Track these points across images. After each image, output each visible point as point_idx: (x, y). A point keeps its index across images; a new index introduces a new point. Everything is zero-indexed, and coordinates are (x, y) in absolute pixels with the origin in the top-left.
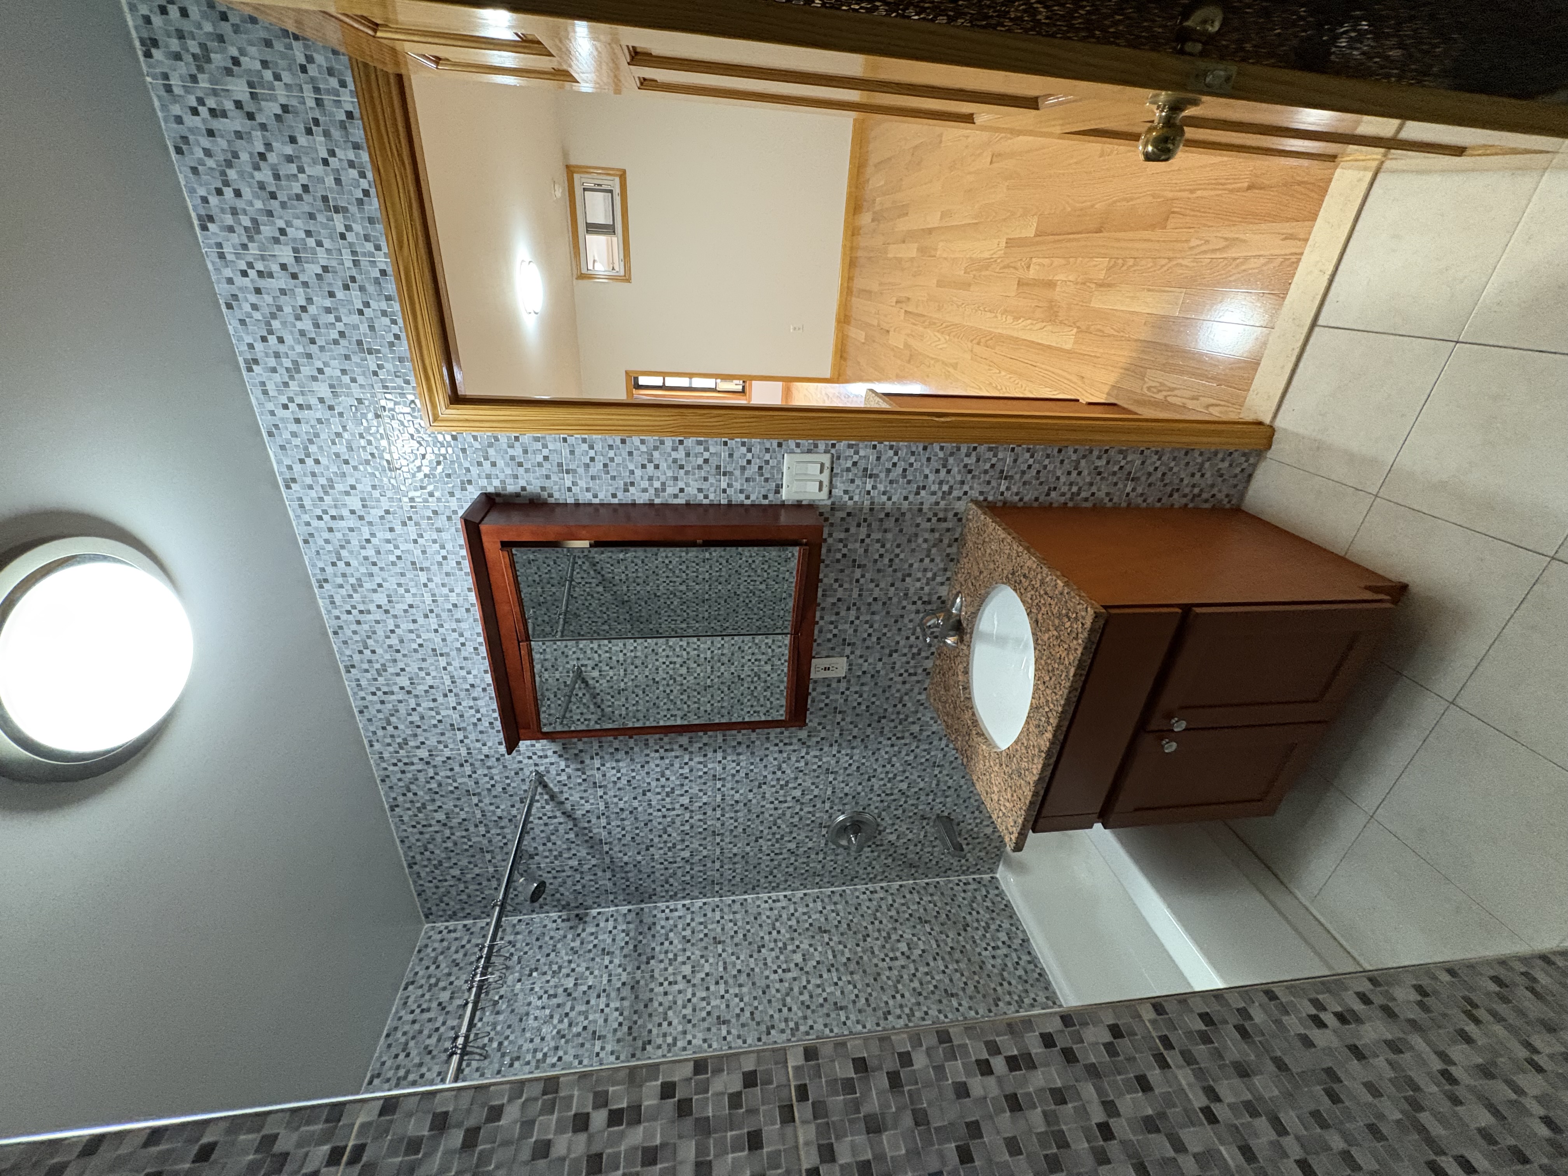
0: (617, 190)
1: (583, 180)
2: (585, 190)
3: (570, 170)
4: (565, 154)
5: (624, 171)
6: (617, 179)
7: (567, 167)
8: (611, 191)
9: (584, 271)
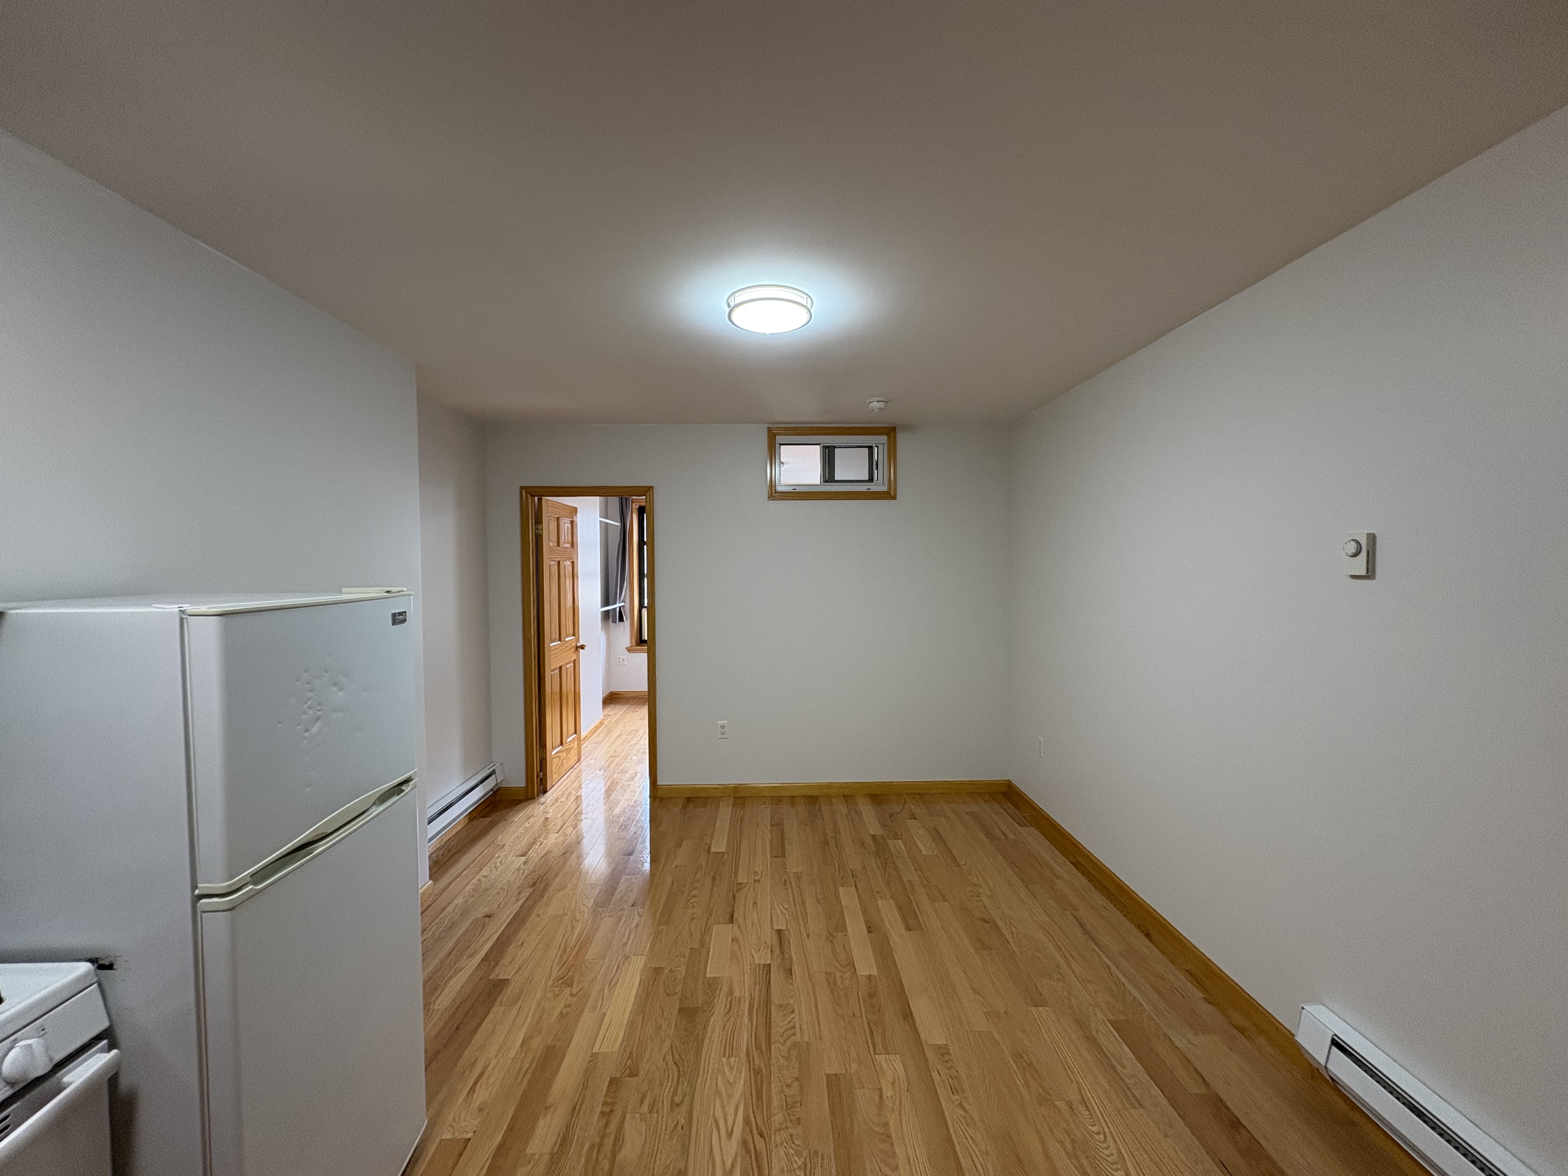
0: (873, 488)
1: (881, 446)
2: (870, 448)
3: (890, 432)
4: (909, 427)
5: (894, 498)
6: (884, 488)
7: (894, 429)
8: (871, 479)
9: (779, 439)
